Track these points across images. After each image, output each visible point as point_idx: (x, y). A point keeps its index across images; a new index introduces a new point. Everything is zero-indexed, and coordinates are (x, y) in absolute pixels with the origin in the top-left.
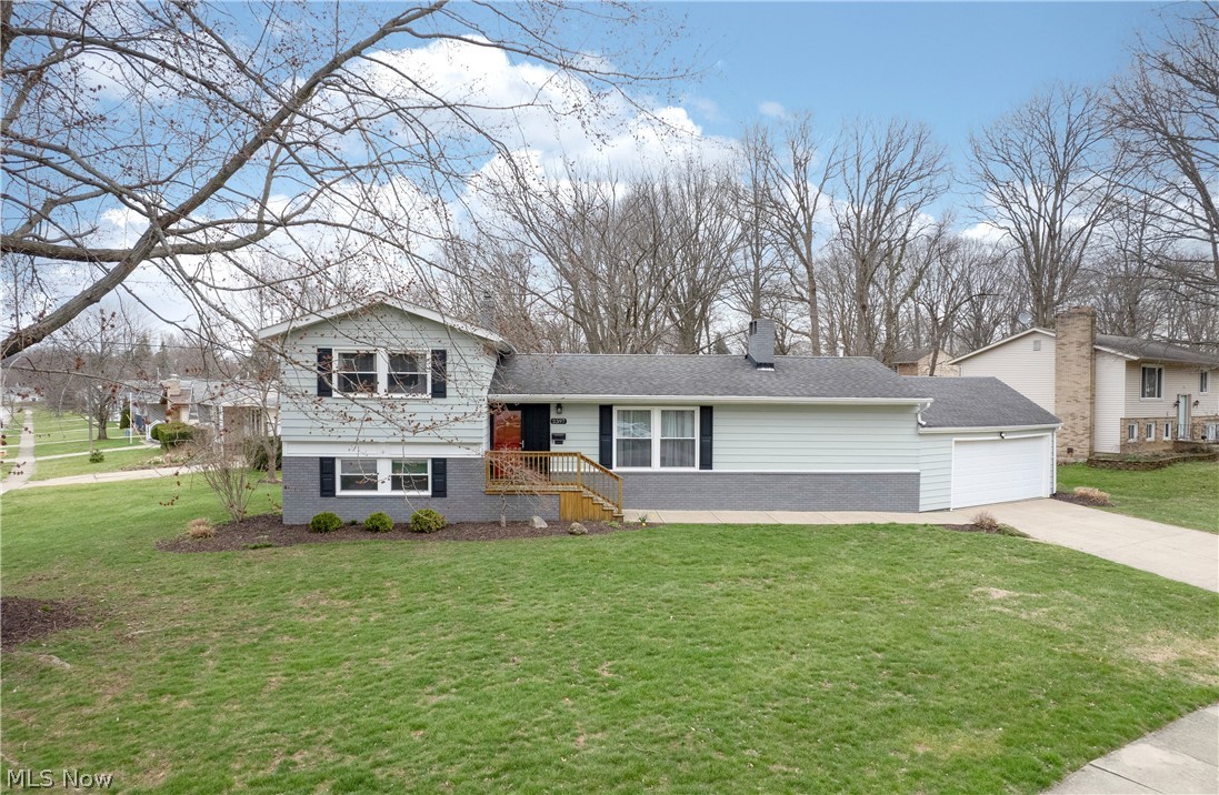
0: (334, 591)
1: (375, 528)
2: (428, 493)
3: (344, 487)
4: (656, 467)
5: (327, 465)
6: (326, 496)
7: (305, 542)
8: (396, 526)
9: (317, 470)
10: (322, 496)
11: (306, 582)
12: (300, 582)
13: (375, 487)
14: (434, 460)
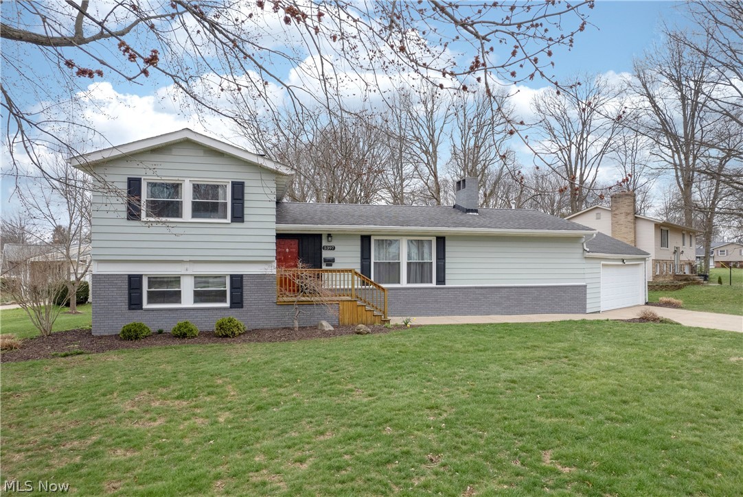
0: (162, 391)
1: (182, 335)
2: (227, 305)
3: (150, 301)
4: (404, 283)
5: (134, 282)
6: (133, 309)
7: (117, 348)
8: (201, 333)
9: (125, 285)
10: (129, 309)
11: (129, 383)
12: (122, 384)
13: (178, 300)
14: (232, 276)
